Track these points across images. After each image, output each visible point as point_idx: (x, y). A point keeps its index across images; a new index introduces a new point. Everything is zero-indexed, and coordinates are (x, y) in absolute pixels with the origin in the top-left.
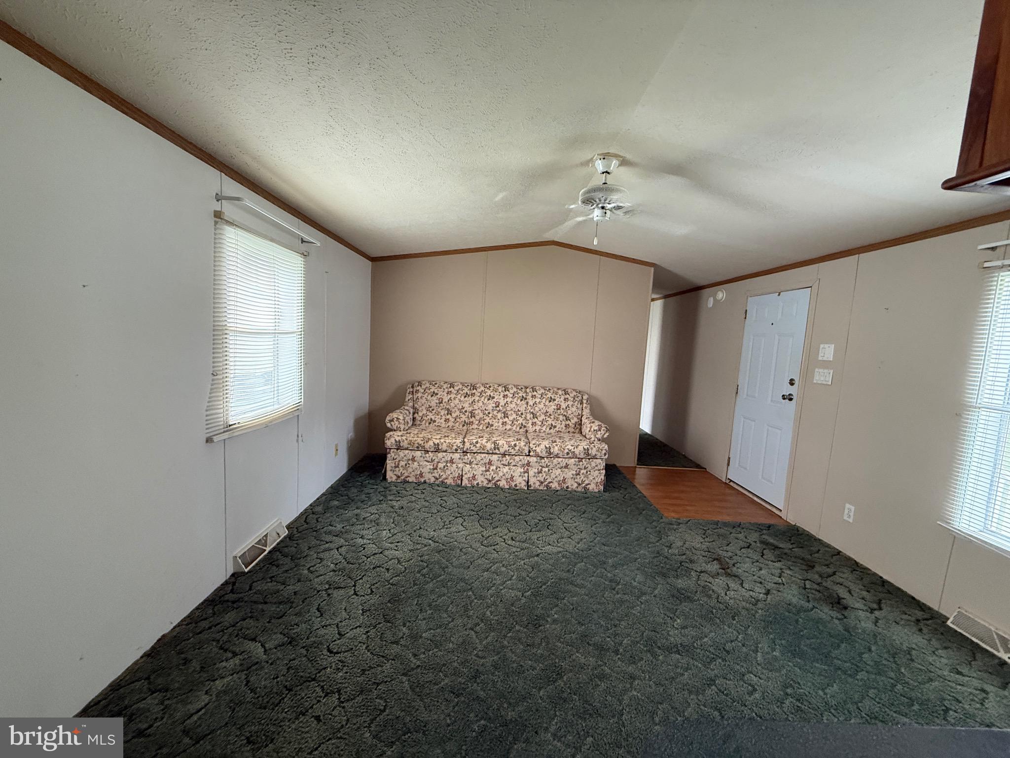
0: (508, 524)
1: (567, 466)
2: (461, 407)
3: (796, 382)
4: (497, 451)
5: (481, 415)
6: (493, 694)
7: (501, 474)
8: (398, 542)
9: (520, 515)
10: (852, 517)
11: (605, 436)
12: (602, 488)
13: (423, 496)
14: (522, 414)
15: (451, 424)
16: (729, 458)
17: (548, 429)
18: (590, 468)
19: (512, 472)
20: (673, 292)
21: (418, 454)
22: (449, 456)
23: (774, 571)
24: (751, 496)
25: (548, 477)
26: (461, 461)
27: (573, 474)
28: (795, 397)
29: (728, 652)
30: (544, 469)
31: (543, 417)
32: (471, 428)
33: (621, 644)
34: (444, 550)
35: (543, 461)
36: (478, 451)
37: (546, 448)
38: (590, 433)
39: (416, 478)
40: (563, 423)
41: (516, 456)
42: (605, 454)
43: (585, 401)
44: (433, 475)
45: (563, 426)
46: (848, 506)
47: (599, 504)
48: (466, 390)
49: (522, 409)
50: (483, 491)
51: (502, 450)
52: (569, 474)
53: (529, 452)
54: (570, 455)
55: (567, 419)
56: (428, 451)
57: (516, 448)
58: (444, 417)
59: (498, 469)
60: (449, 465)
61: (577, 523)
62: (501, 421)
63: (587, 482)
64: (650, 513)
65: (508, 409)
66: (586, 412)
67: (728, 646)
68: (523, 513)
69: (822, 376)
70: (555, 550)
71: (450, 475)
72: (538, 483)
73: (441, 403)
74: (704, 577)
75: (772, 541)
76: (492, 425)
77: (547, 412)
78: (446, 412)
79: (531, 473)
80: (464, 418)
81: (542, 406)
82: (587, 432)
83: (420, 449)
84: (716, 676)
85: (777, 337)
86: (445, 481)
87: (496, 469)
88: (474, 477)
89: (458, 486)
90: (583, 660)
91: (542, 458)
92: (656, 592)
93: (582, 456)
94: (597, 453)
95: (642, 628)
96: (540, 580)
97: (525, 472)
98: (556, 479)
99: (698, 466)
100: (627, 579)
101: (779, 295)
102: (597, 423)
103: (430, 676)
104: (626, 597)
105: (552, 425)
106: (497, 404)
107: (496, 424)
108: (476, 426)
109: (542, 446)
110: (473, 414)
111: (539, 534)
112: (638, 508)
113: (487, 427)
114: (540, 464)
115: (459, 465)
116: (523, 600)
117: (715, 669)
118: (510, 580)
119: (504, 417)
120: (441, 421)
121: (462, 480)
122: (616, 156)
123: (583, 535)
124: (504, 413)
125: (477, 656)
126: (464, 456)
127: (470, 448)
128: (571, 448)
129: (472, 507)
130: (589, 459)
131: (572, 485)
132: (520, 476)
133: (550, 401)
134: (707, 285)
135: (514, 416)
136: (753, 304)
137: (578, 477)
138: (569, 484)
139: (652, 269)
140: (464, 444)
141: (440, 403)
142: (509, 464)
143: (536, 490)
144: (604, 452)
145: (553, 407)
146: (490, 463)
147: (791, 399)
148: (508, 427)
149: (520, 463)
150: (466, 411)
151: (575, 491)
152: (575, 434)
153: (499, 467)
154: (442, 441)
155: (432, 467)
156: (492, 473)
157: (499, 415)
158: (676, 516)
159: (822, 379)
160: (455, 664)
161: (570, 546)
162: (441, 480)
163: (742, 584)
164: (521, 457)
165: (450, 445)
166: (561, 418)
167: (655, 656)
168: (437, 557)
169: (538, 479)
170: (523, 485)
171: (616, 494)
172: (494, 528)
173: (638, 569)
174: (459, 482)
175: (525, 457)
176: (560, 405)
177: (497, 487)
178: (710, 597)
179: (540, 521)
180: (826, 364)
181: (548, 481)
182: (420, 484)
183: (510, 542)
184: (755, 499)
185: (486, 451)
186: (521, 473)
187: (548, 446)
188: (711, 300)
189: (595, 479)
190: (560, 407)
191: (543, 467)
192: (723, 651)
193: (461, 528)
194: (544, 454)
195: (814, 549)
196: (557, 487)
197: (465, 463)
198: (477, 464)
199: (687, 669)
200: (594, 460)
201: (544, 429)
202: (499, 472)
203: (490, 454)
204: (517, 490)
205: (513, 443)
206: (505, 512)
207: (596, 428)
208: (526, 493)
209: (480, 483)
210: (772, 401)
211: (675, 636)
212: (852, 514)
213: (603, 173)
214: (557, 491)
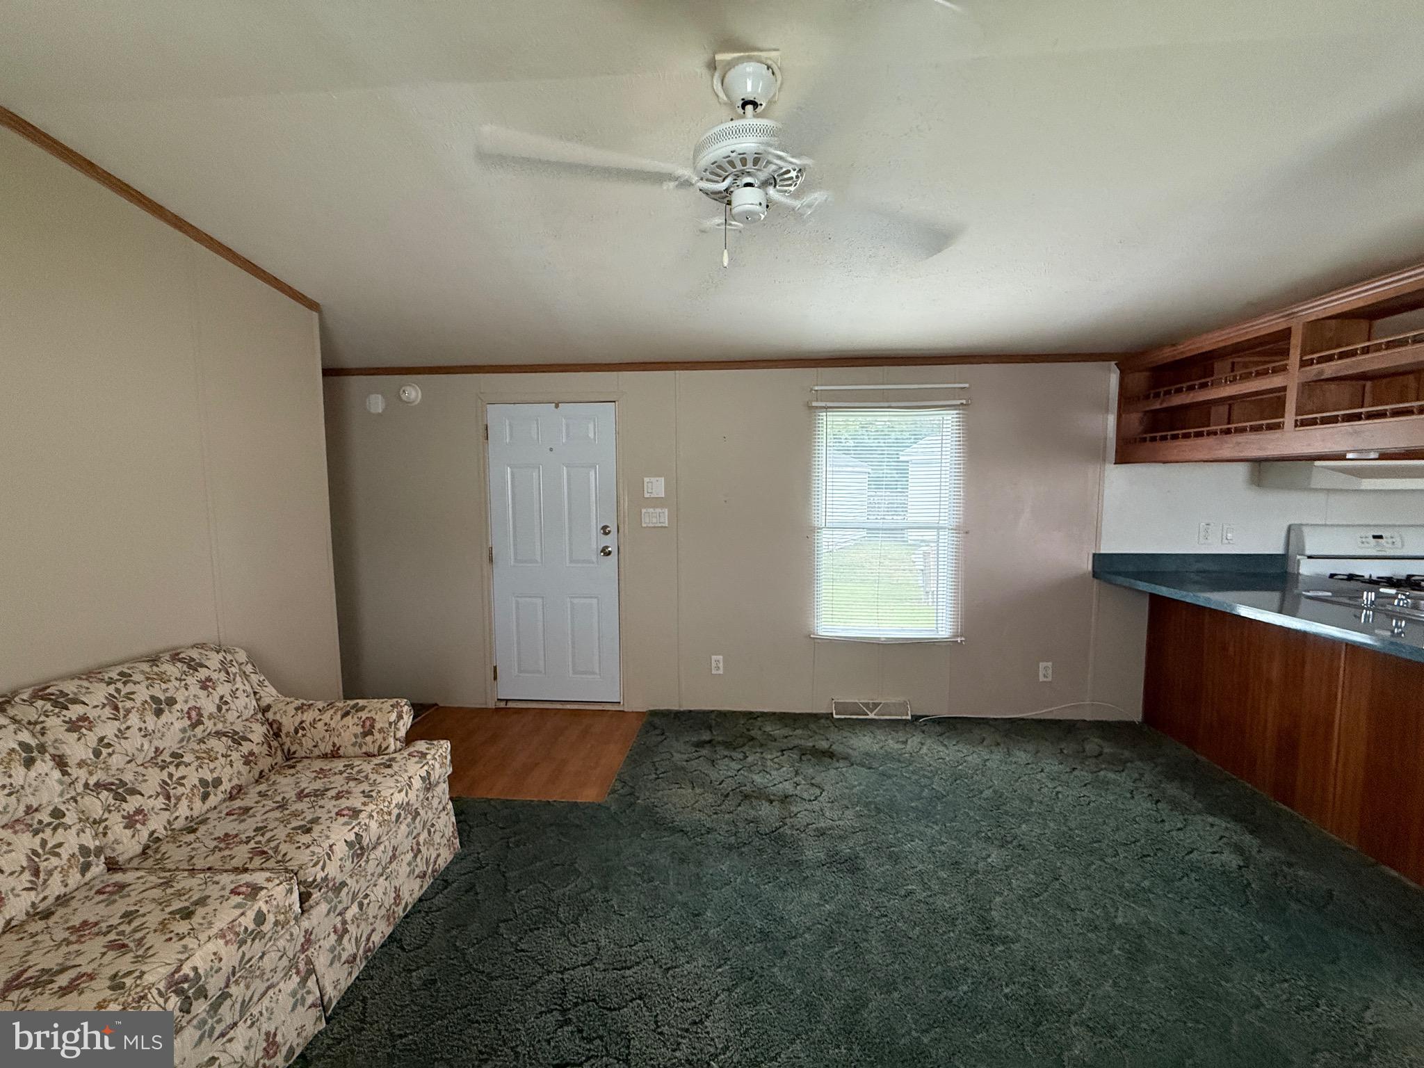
1: (394, 855)
3: (613, 529)
10: (721, 668)
12: (457, 843)
14: (57, 815)
16: (495, 668)
18: (431, 817)
25: (363, 926)
27: (408, 863)
28: (613, 550)
30: (349, 914)
35: (344, 893)
37: (350, 845)
40: (235, 756)
43: (247, 669)
45: (240, 765)
46: (714, 657)
49: (48, 795)
52: (402, 869)
53: (303, 900)
63: (434, 856)
66: (271, 694)
69: (654, 517)
72: (347, 970)
77: (159, 753)
79: (321, 963)
85: (563, 468)
91: (340, 885)
94: (441, 772)
98: (381, 912)
101: (557, 407)
105: (204, 782)
109: (340, 850)
114: (339, 909)
128: (400, 797)
131: (412, 890)
132: (294, 1006)
133: (158, 713)
136: (496, 415)
137: (419, 858)
138: (407, 895)
139: (315, 315)
147: (608, 553)
149: (283, 964)
159: (654, 520)
166: (218, 746)
169: (344, 957)
170: (312, 1025)
176: (199, 710)
180: (656, 502)
181: (365, 937)
184: (569, 707)
186: (293, 993)
187: (351, 838)
188: (377, 397)
190: (200, 715)
191: (344, 911)
194: (348, 869)
200: (436, 792)
201: (184, 811)
210: (572, 561)
212: (721, 665)
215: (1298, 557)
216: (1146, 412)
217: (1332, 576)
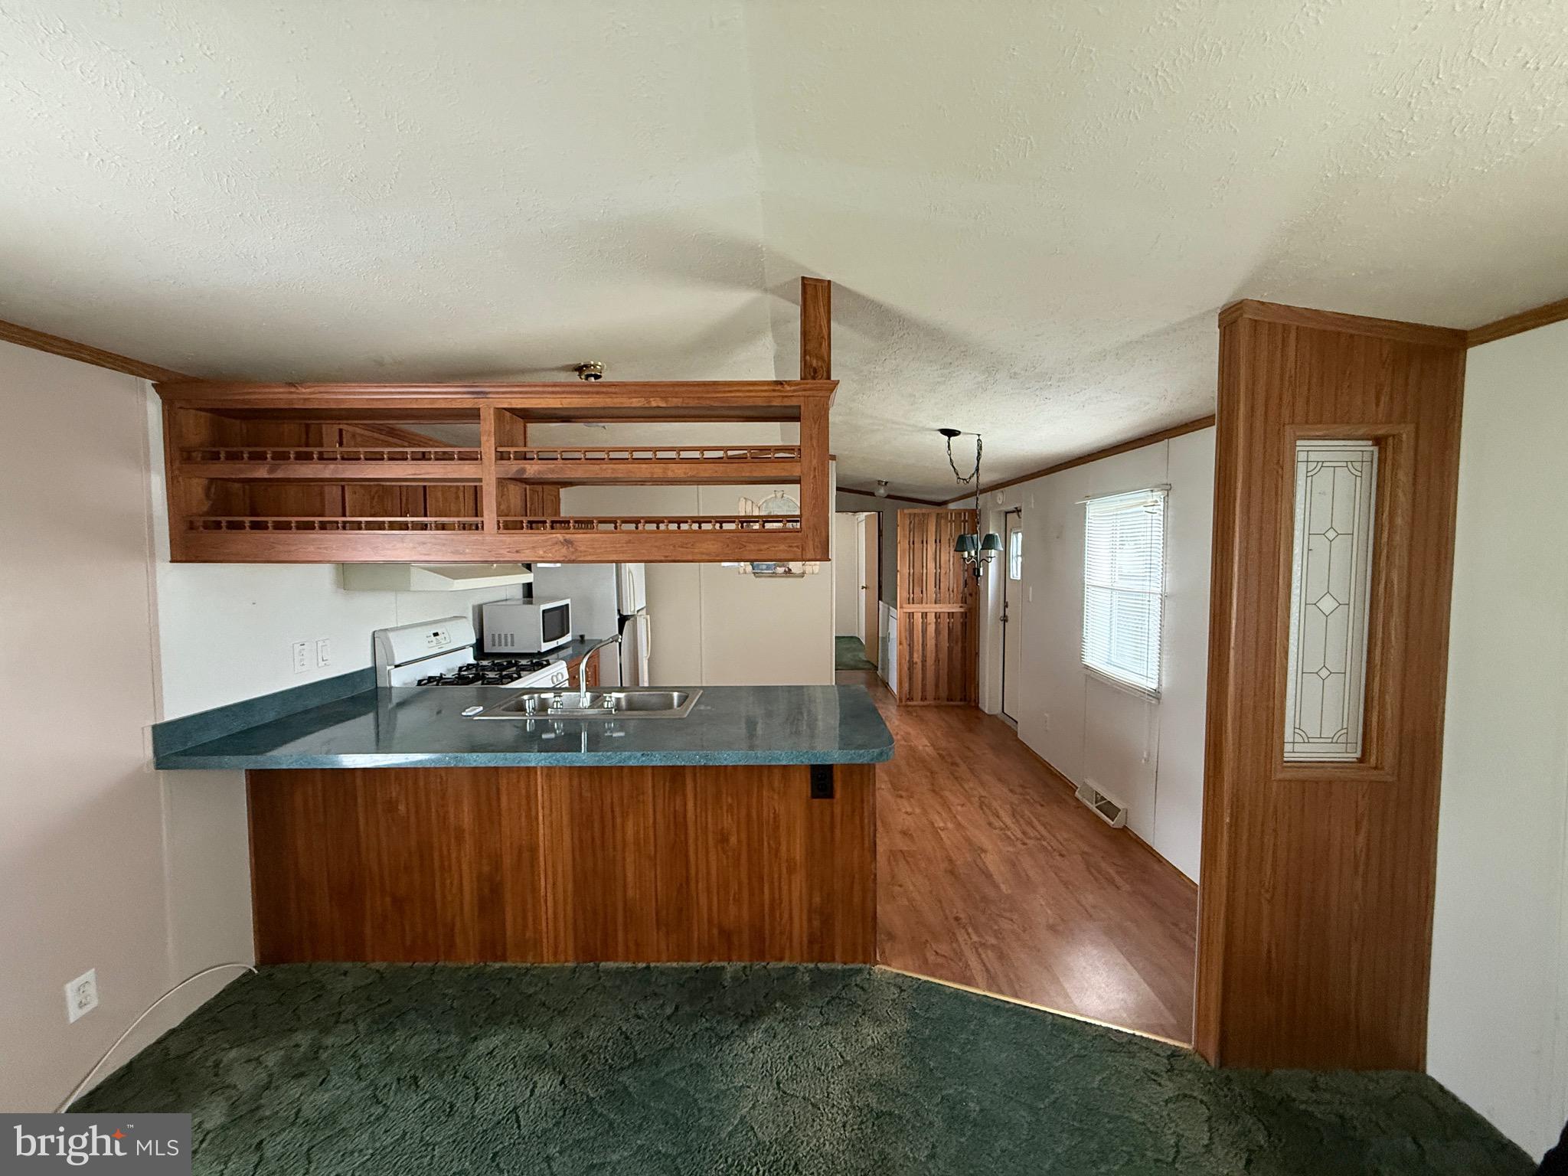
215: (389, 668)
216: (212, 480)
217: (420, 683)
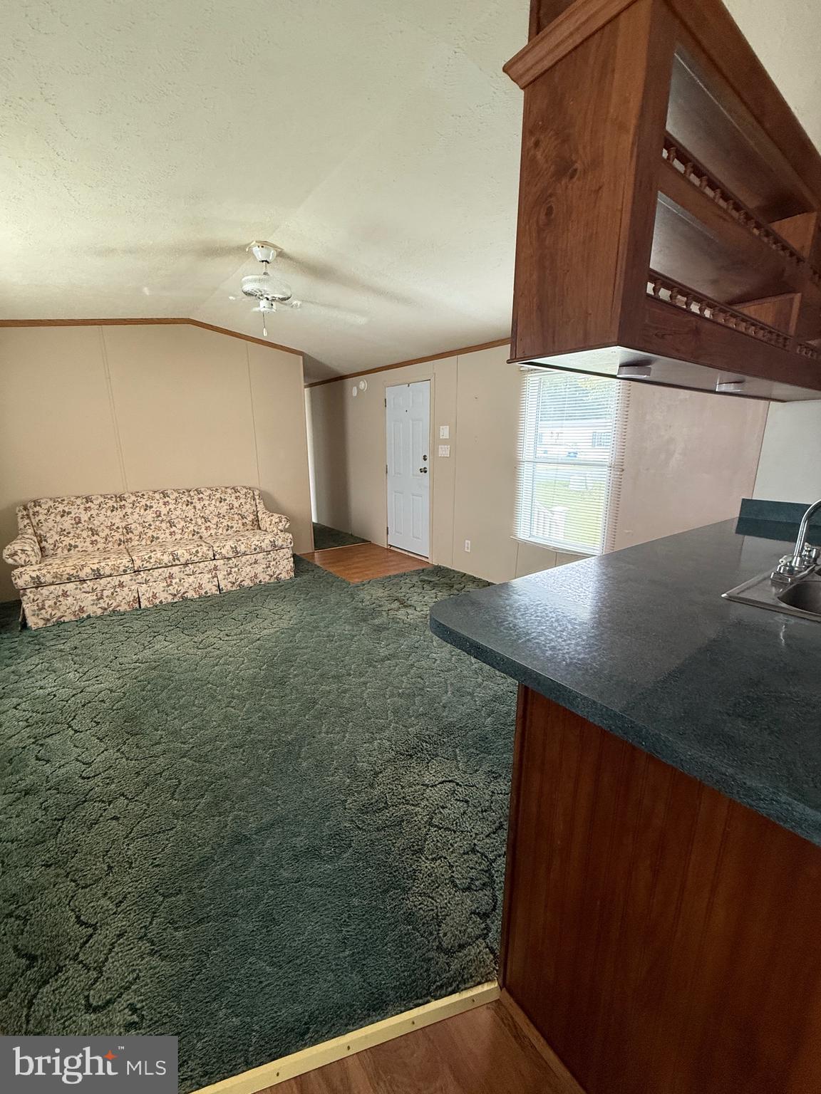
0: (216, 626)
1: (256, 562)
2: (109, 524)
3: (428, 458)
4: (177, 562)
5: (140, 529)
6: (270, 734)
7: (186, 585)
8: (97, 677)
9: (224, 615)
10: (470, 548)
11: (287, 527)
12: (293, 574)
13: (96, 630)
14: (191, 520)
15: (101, 546)
16: (388, 528)
17: (225, 531)
18: (278, 558)
19: (199, 581)
20: (318, 381)
21: (70, 587)
22: (116, 581)
23: (432, 596)
24: (406, 553)
25: (239, 576)
26: (135, 583)
27: (263, 568)
28: (428, 470)
29: (417, 648)
30: (233, 570)
31: (216, 519)
32: (130, 546)
33: (350, 669)
34: (158, 665)
35: (231, 562)
36: (154, 567)
37: (232, 548)
38: (272, 526)
39: (75, 615)
40: (240, 521)
41: (200, 562)
42: (291, 543)
43: (257, 497)
44: (99, 606)
45: (240, 525)
46: (467, 541)
47: (295, 587)
48: (111, 503)
49: (190, 514)
50: (170, 607)
51: (183, 561)
52: (259, 569)
53: (214, 555)
54: (258, 550)
55: (243, 517)
56: (84, 580)
57: (198, 555)
58: (88, 540)
59: (183, 581)
60: (118, 590)
61: (282, 607)
62: (167, 531)
63: (278, 572)
64: (339, 583)
65: (173, 517)
66: (261, 507)
67: (417, 645)
68: (226, 613)
69: (444, 451)
70: (272, 631)
71: (122, 600)
72: (230, 585)
73: (80, 522)
74: (391, 613)
75: (427, 578)
76: (158, 538)
77: (219, 514)
78: (90, 533)
79: (220, 577)
80: (117, 536)
81: (212, 508)
82: (268, 526)
83: (73, 579)
84: (414, 662)
85: (411, 421)
86: (118, 609)
87: (180, 581)
88: (154, 596)
89: (137, 610)
90: (328, 688)
91: (229, 559)
92: (363, 632)
93: (270, 548)
94: (283, 543)
95: (361, 656)
96: (270, 655)
97: (213, 578)
98: (248, 577)
99: (364, 541)
100: (339, 631)
101: (409, 386)
102: (276, 515)
103: (208, 748)
104: (343, 643)
105: (228, 526)
106: (158, 513)
107: (163, 536)
108: (137, 543)
109: (228, 547)
110: (128, 529)
111: (251, 625)
112: (328, 583)
113: (152, 541)
114: (229, 566)
115: (133, 588)
116: (263, 673)
117: (413, 659)
118: (243, 664)
119: (171, 526)
120: (85, 545)
121: (139, 602)
122: (274, 247)
123: (292, 613)
124: (169, 522)
125: (243, 719)
126: (137, 575)
127: (143, 565)
128: (257, 543)
129: (167, 623)
130: (276, 550)
131: (264, 578)
132: (209, 582)
133: (221, 502)
134: (350, 375)
135: (183, 523)
136: (390, 393)
137: (269, 569)
138: (261, 578)
139: (301, 357)
140: (133, 563)
141: (77, 523)
142: (194, 573)
143: (229, 592)
144: (289, 541)
145: (225, 507)
146: (171, 576)
147: (426, 472)
148: (178, 536)
149: (206, 569)
150: (118, 528)
151: (268, 583)
152: (255, 531)
153: (183, 579)
154: (103, 564)
155: (95, 598)
156: (176, 586)
157: (164, 525)
158: (360, 580)
159: (444, 453)
160: (227, 731)
161: (284, 624)
162: (111, 609)
163: (415, 609)
164: (206, 563)
165: (116, 568)
166: (236, 517)
167: (375, 667)
168: (155, 673)
169: (229, 580)
170: (215, 591)
171: (306, 577)
172: (203, 633)
173: (345, 623)
174: (137, 605)
175: (211, 562)
176: (233, 505)
177: (184, 599)
178: (398, 623)
179: (247, 614)
180: (445, 442)
181: (239, 580)
182: (82, 621)
183: (227, 638)
184: (410, 555)
185: (164, 565)
186: (209, 579)
187: (233, 546)
188: (355, 388)
189: (285, 568)
191: (231, 568)
192: (414, 649)
193: (166, 643)
194: (231, 554)
195: (452, 576)
196: (250, 584)
197: (140, 583)
198: (155, 582)
199: (396, 666)
200: (282, 550)
201: (220, 531)
202: (184, 584)
203: (168, 567)
204: (209, 596)
205: (194, 551)
206: (207, 618)
207: (277, 520)
208: (221, 597)
209: (163, 600)
210: (413, 475)
211: (384, 652)
212: (469, 546)
213: (263, 261)
214: (251, 587)
